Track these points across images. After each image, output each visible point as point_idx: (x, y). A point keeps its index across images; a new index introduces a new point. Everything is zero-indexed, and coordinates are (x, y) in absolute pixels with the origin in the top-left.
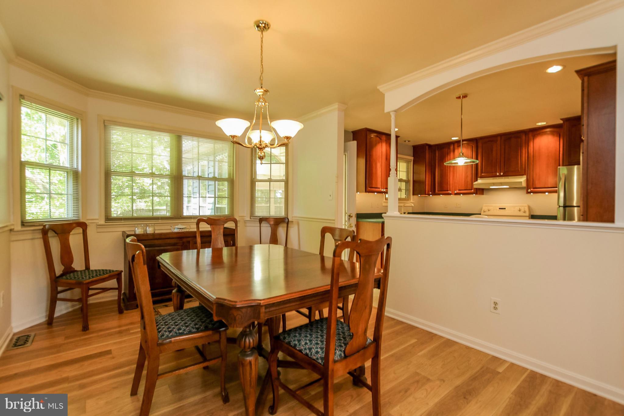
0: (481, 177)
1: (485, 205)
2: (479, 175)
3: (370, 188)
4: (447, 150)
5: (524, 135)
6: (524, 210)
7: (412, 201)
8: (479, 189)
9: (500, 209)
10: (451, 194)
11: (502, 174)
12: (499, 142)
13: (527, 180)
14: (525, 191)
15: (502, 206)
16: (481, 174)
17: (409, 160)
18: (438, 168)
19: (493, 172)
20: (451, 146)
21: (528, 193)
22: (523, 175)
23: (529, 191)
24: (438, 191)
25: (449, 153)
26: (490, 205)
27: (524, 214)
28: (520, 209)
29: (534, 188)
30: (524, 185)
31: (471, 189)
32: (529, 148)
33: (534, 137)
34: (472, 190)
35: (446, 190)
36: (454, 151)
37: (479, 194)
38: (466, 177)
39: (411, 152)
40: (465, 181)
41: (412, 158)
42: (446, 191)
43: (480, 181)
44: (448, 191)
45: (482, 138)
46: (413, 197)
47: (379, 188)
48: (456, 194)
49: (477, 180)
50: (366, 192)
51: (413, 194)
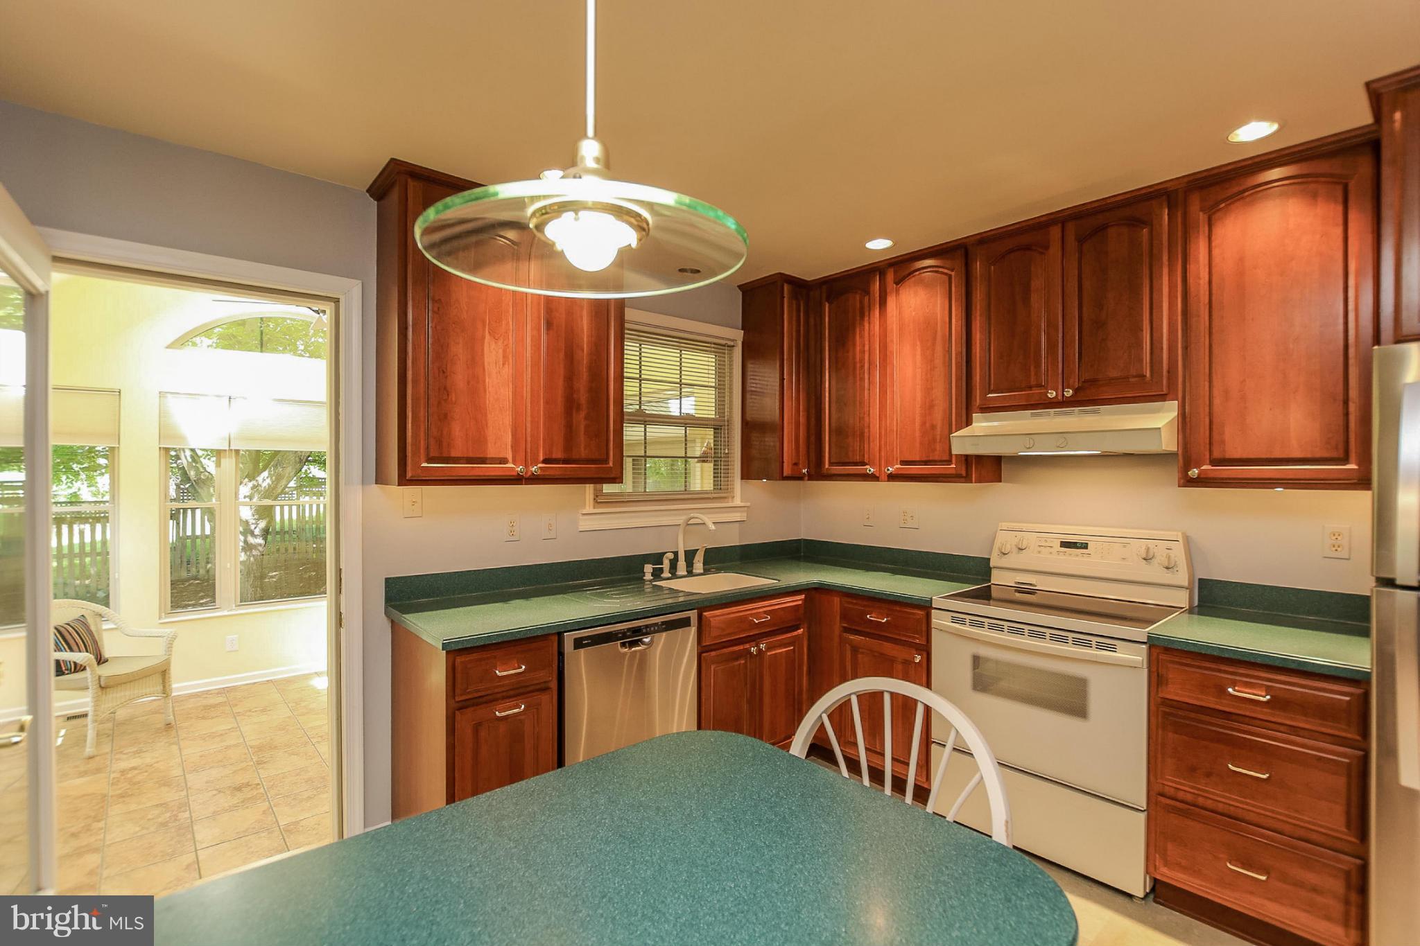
0: (985, 409)
1: (1005, 525)
2: (978, 401)
3: (429, 460)
4: (858, 297)
5: (1165, 205)
6: (1169, 557)
7: (737, 502)
8: (979, 458)
9: (1065, 544)
10: (873, 478)
11: (1069, 393)
12: (1055, 249)
13: (1184, 422)
14: (1174, 474)
15: (1075, 532)
16: (984, 395)
17: (723, 342)
18: (829, 372)
19: (1030, 388)
20: (875, 281)
21: (1189, 482)
22: (1162, 398)
23: (1194, 472)
24: (831, 464)
25: (867, 314)
26: (1024, 526)
27: (1167, 578)
28: (1148, 550)
29: (1215, 462)
30: (1169, 443)
31: (946, 457)
32: (1192, 268)
33: (1213, 212)
34: (949, 462)
35: (858, 458)
36: (883, 303)
37: (980, 480)
38: (929, 407)
39: (736, 311)
40: (923, 424)
41: (739, 335)
42: (856, 464)
43: (982, 424)
44: (864, 464)
45: (984, 240)
46: (741, 484)
47: (504, 461)
48: (892, 477)
49: (969, 423)
50: (404, 480)
51: (746, 475)
